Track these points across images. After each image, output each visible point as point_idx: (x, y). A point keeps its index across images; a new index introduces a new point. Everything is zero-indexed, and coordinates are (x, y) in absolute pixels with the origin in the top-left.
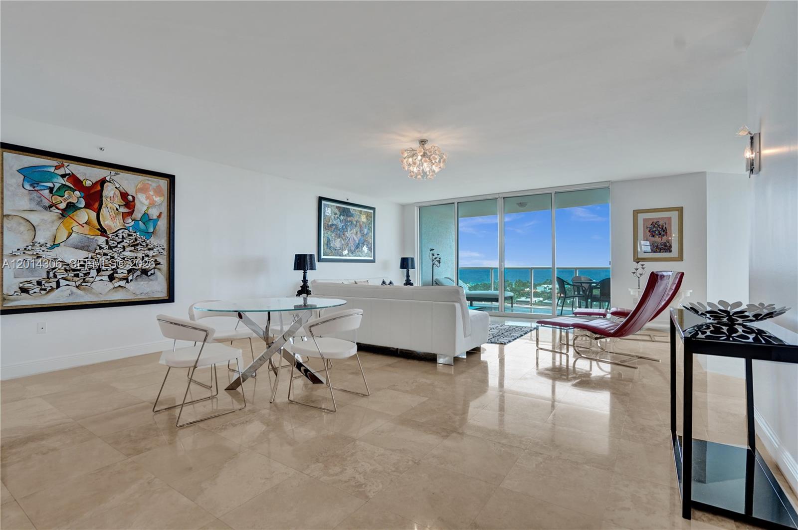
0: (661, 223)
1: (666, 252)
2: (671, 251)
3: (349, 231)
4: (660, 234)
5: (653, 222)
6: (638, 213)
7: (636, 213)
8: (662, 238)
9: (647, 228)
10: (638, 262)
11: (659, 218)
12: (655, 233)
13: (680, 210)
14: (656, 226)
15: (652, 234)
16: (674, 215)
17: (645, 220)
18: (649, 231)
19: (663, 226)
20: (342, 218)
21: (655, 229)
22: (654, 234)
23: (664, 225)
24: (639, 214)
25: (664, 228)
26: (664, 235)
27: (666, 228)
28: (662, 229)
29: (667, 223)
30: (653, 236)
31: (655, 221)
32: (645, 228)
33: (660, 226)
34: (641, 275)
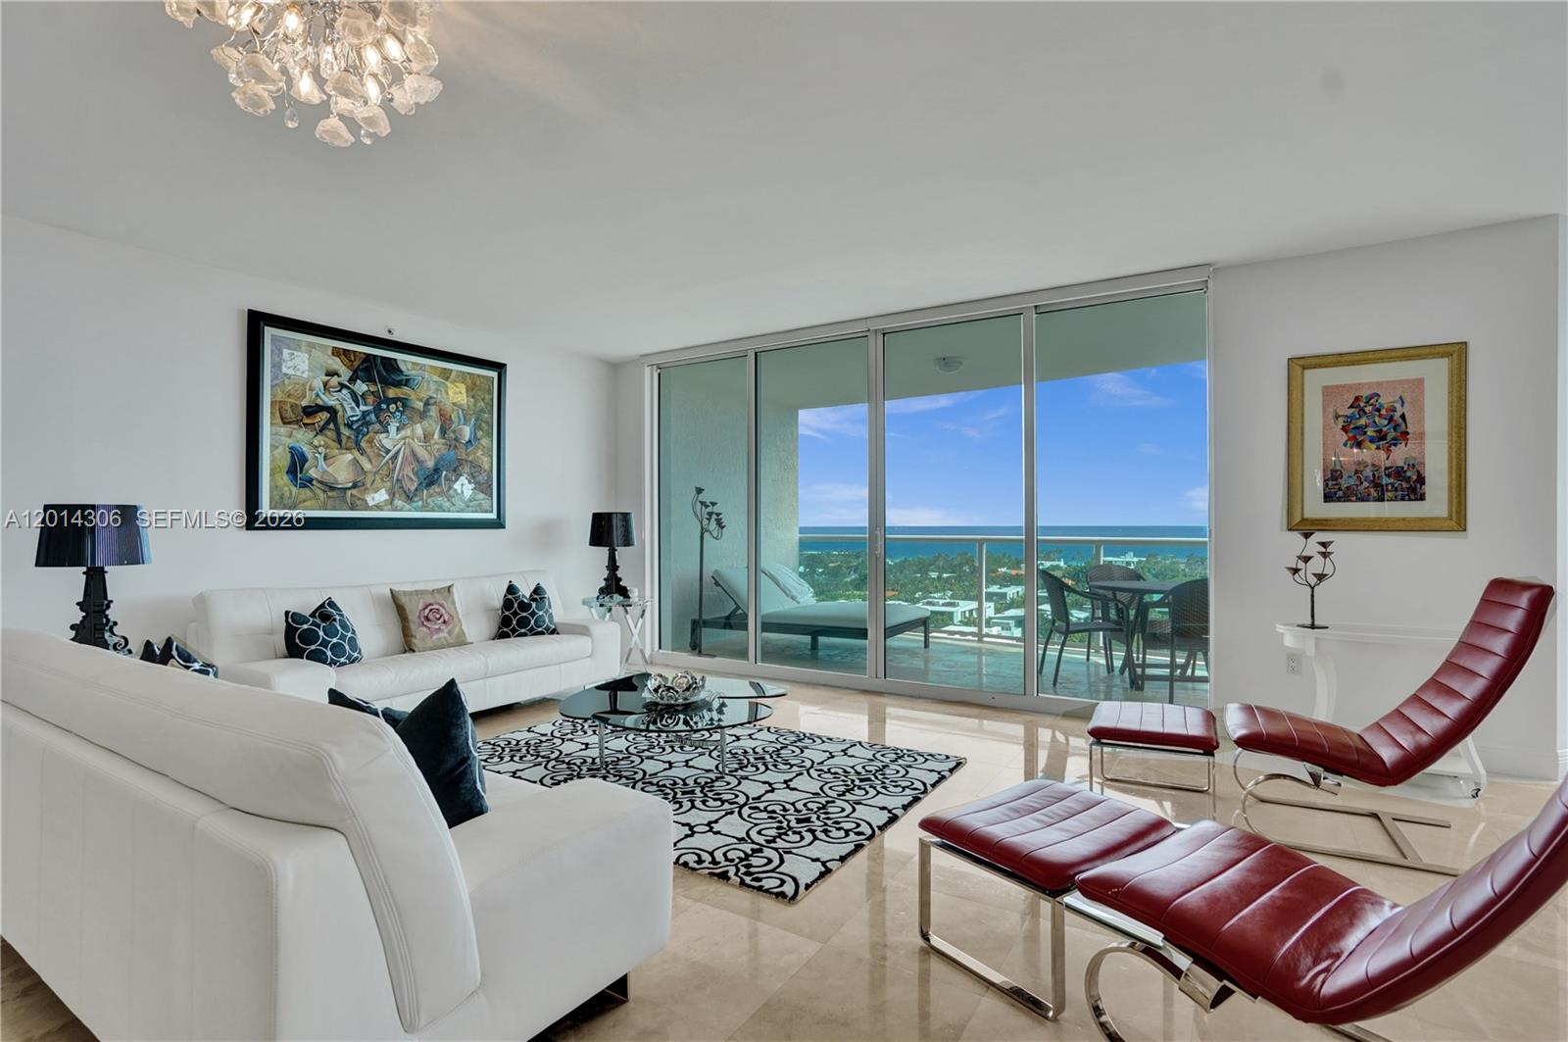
0: (1385, 400)
1: (1403, 499)
2: (1422, 498)
3: (392, 428)
4: (1383, 438)
5: (1357, 399)
6: (1304, 368)
7: (1300, 365)
8: (1388, 451)
9: (1337, 417)
10: (1307, 536)
11: (1379, 384)
12: (1365, 433)
13: (1457, 354)
14: (1368, 409)
15: (1354, 438)
16: (1435, 374)
17: (1328, 392)
18: (1344, 429)
19: (1394, 410)
20: (361, 387)
21: (1363, 421)
22: (1360, 438)
23: (1398, 406)
24: (1306, 372)
25: (1397, 416)
26: (1395, 442)
27: (1403, 416)
28: (1391, 420)
29: (1407, 399)
30: (1359, 445)
31: (1365, 393)
32: (1331, 416)
33: (1383, 412)
34: (1321, 577)
